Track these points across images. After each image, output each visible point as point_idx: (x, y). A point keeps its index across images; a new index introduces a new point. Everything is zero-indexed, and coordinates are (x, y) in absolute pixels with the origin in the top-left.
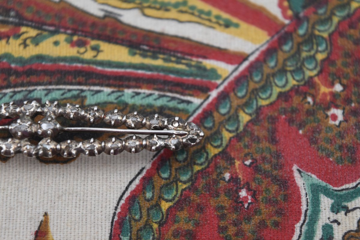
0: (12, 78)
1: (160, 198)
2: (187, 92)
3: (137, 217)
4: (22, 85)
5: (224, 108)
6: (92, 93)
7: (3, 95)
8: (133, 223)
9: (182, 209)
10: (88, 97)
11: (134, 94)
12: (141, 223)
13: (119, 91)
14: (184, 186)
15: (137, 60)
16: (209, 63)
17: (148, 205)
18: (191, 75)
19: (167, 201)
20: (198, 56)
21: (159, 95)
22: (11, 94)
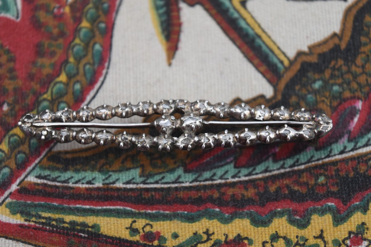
0: (216, 195)
1: (67, 84)
2: (40, 188)
3: (88, 67)
4: (205, 187)
5: (5, 174)
6: (134, 181)
7: (224, 177)
8: (91, 61)
9: (47, 76)
10: (138, 177)
11: (92, 182)
12: (84, 61)
13: (108, 184)
14: (45, 96)
15: (90, 220)
16: (18, 220)
17: (78, 78)
18: (35, 206)
19: (61, 82)
20: (29, 227)
21: (69, 183)
22: (215, 178)
